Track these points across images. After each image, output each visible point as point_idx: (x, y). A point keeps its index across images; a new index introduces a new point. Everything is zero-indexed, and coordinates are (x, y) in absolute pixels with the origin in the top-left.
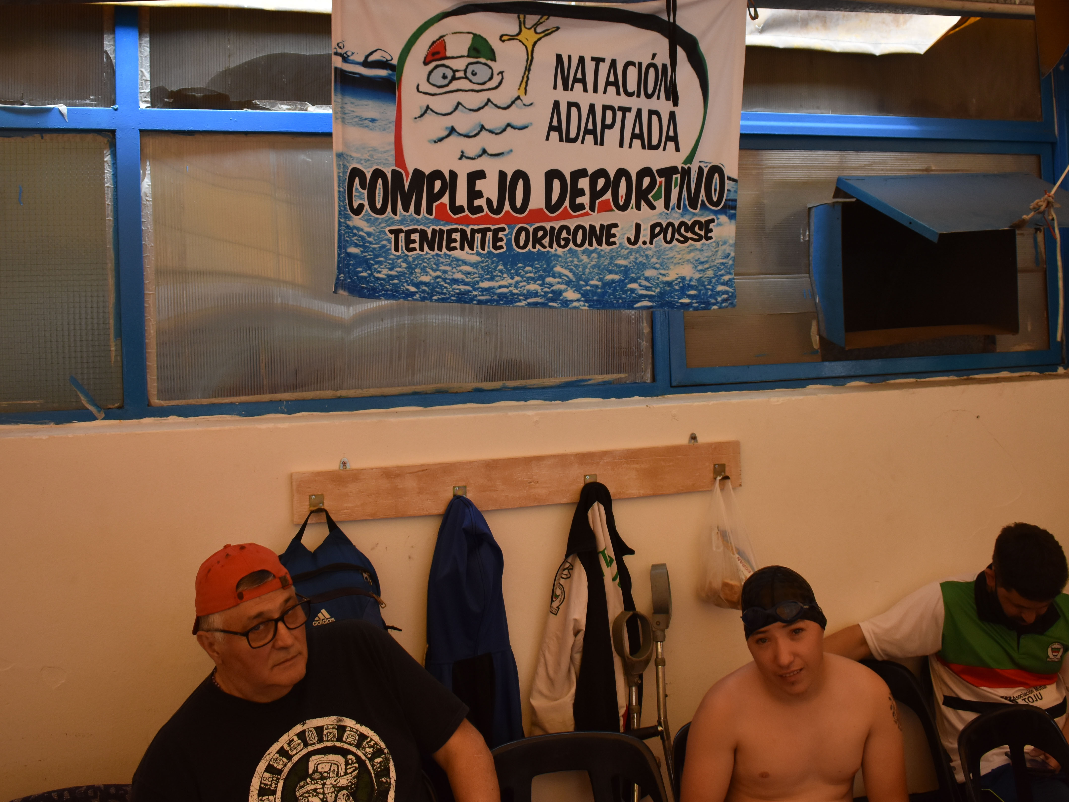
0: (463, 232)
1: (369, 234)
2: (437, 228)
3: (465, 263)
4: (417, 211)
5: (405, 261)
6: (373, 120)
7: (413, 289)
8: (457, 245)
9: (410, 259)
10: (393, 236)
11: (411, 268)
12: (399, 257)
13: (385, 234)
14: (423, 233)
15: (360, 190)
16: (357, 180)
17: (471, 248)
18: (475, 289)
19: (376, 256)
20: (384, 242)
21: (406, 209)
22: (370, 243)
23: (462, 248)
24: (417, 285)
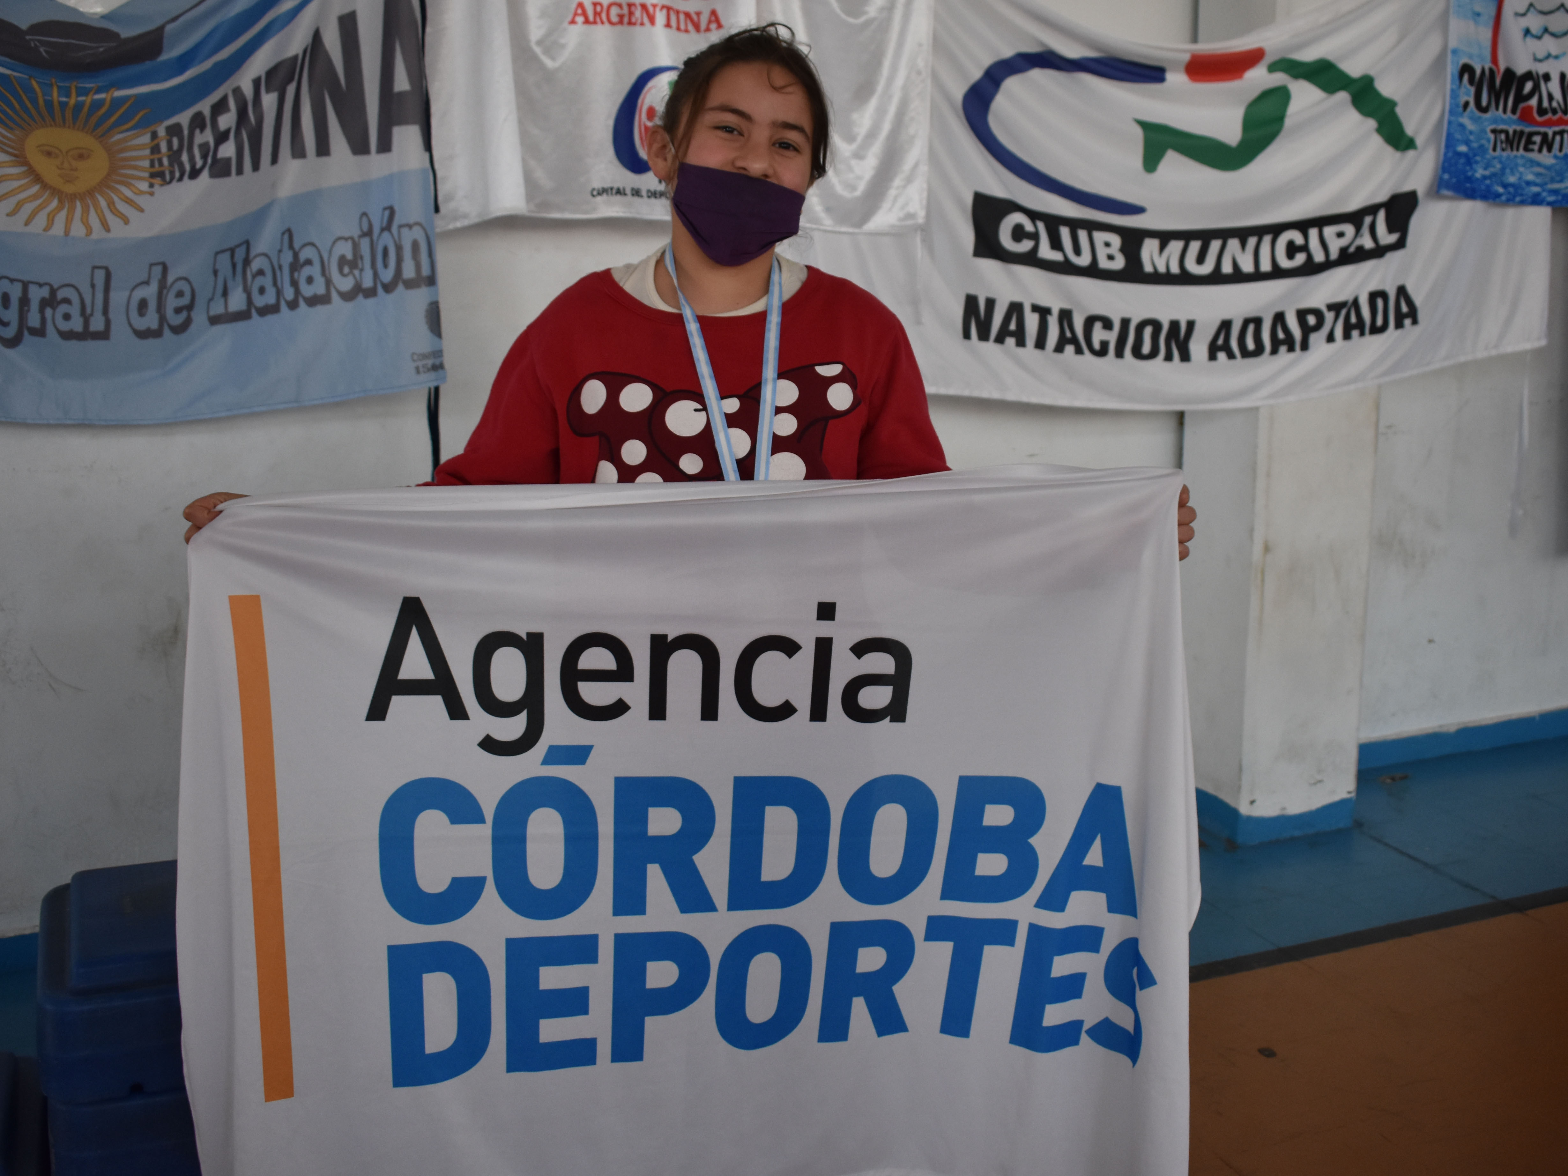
0: (1545, 136)
1: (1471, 133)
2: (1518, 128)
3: (1539, 164)
4: (1505, 111)
5: (1501, 162)
6: (1478, 15)
7: (1500, 190)
8: (1536, 147)
9: (1504, 159)
10: (1492, 137)
11: (1503, 170)
12: (1495, 158)
13: (1485, 132)
14: (1506, 132)
15: (1468, 86)
16: (1466, 77)
17: (1550, 150)
18: (1544, 190)
19: (1475, 155)
20: (1484, 142)
21: (1497, 108)
22: (1471, 141)
23: (1540, 151)
24: (1505, 186)
